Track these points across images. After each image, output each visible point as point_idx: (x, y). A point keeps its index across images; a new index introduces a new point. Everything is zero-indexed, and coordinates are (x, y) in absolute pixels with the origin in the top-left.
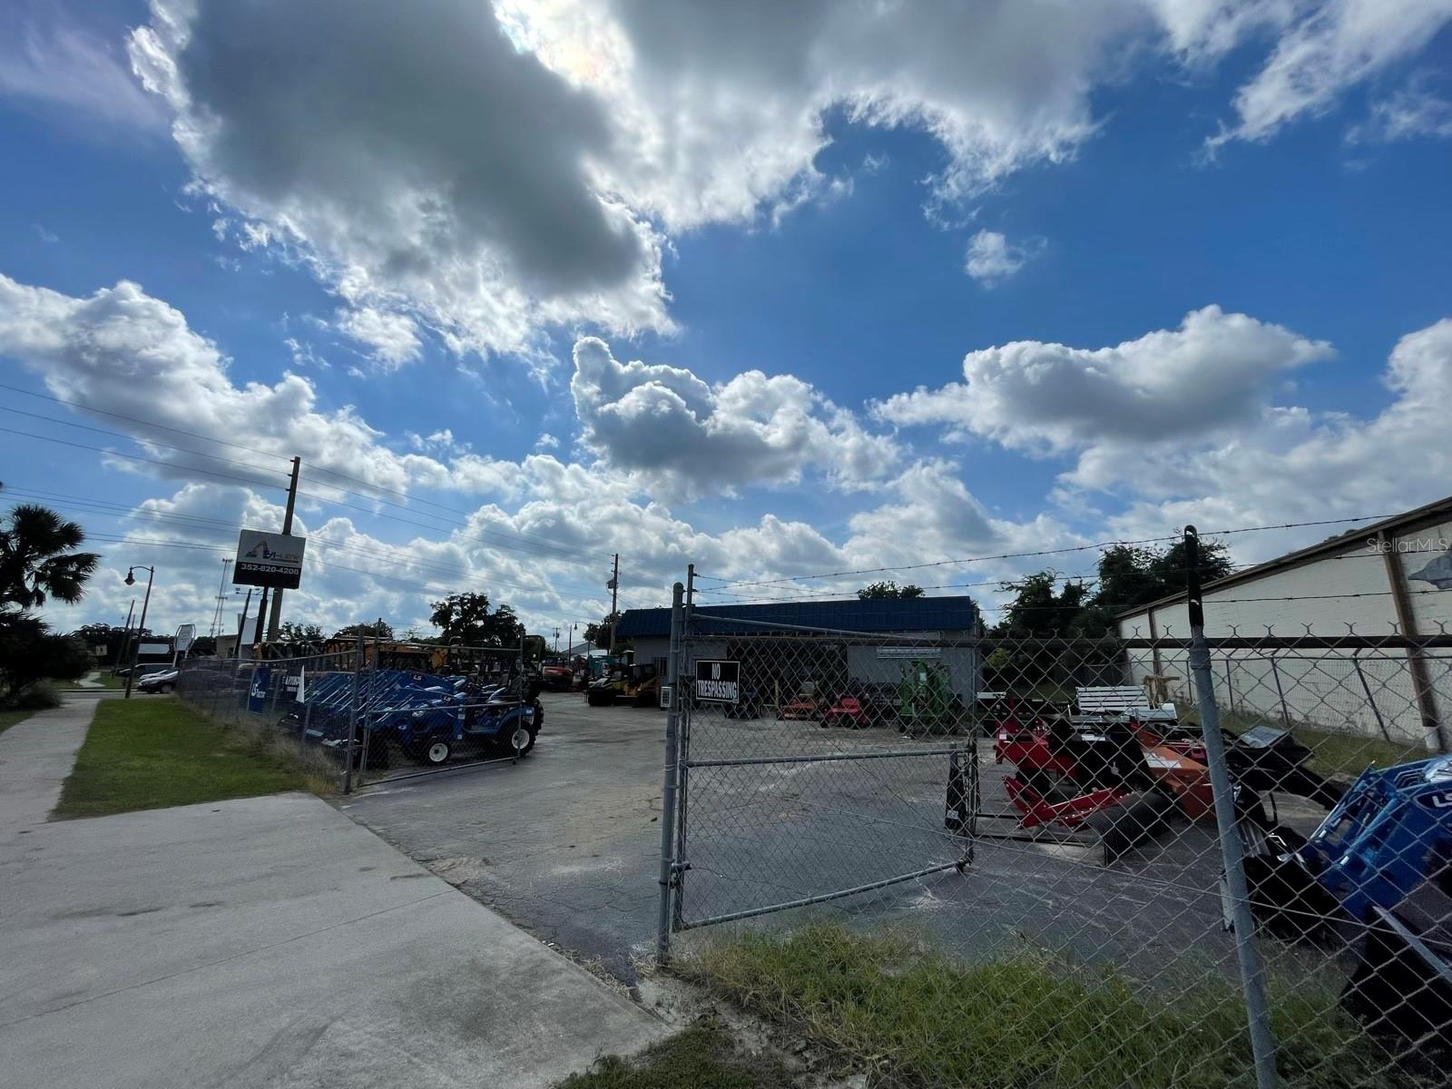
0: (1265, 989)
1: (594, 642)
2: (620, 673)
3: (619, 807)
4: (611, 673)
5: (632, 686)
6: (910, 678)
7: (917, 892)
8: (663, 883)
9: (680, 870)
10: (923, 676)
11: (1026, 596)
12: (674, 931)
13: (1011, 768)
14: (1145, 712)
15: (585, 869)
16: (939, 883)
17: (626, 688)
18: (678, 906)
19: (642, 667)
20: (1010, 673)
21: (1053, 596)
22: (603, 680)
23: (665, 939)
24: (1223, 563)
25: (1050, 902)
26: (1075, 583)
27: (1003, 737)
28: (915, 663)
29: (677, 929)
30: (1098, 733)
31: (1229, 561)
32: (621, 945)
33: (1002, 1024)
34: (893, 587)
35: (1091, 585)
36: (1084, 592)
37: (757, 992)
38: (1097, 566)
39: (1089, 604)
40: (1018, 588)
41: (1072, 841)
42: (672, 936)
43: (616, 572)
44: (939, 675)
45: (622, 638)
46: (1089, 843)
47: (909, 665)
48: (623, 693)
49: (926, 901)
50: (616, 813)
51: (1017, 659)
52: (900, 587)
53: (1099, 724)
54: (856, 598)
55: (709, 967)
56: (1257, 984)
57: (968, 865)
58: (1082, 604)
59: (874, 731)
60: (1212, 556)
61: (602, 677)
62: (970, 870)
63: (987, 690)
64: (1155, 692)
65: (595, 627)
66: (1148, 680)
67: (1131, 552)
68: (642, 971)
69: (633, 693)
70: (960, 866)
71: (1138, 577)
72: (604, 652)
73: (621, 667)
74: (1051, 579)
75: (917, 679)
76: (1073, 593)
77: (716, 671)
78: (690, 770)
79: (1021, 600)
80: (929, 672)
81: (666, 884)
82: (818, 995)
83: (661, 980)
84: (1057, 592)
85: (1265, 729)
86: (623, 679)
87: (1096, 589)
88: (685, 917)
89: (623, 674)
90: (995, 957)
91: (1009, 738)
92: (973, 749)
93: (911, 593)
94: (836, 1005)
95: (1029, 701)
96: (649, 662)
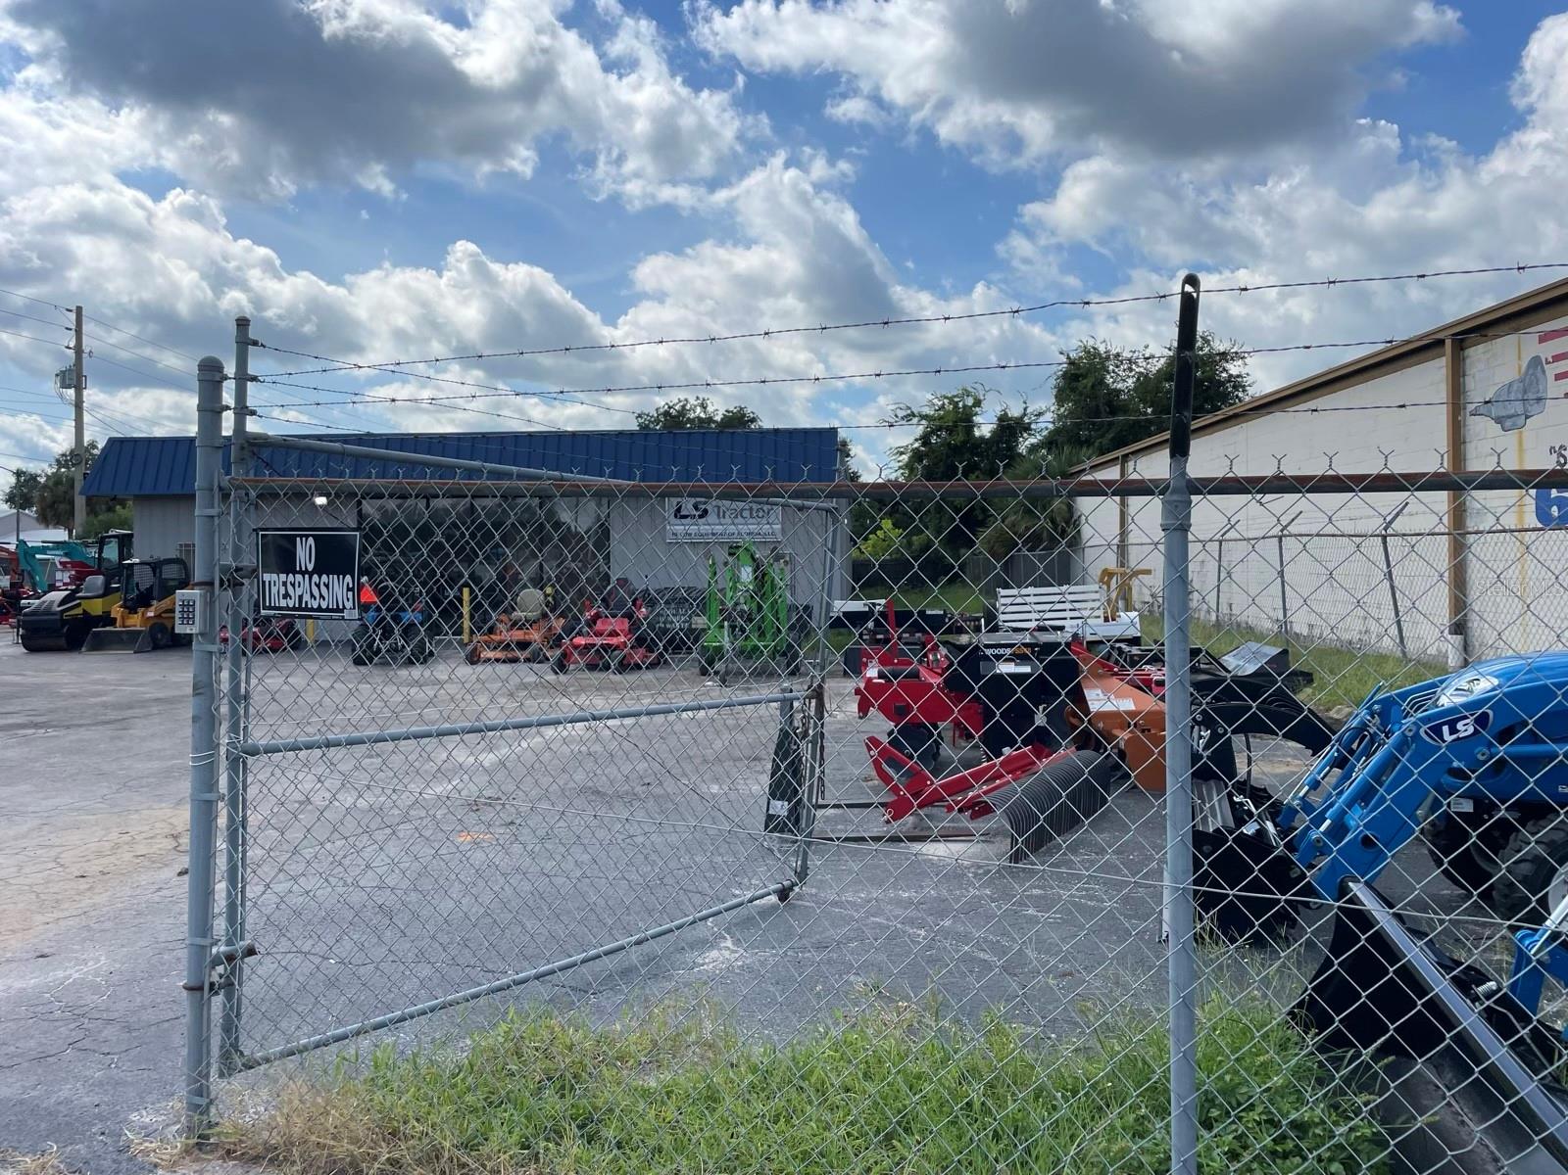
0: (1198, 1012)
1: (31, 512)
2: (100, 579)
3: (100, 854)
4: (79, 579)
5: (131, 608)
6: (723, 579)
7: (704, 944)
8: (194, 989)
9: (230, 958)
10: (747, 574)
11: (933, 432)
12: (221, 1075)
13: (881, 725)
14: (1097, 628)
15: (18, 984)
16: (744, 923)
17: (117, 611)
18: (229, 1027)
19: (156, 566)
20: (897, 567)
21: (977, 433)
22: (56, 596)
23: (200, 1092)
24: (1237, 383)
25: (923, 933)
26: (1015, 412)
27: (872, 672)
28: (733, 550)
29: (228, 1069)
30: (1021, 658)
31: (1248, 380)
32: (101, 1118)
33: (827, 1128)
34: (704, 407)
35: (1040, 414)
36: (1027, 428)
37: (396, 1155)
38: (1053, 382)
39: (1033, 449)
40: (923, 417)
41: (963, 835)
42: (217, 1085)
43: (78, 349)
44: (775, 573)
45: (102, 502)
46: (988, 836)
47: (722, 555)
48: (112, 622)
49: (724, 955)
50: (94, 867)
51: (910, 544)
52: (718, 408)
53: (1026, 645)
54: (633, 426)
55: (297, 1129)
56: (1187, 1005)
57: (797, 889)
58: (1022, 449)
59: (648, 676)
60: (1225, 370)
61: (53, 588)
62: (800, 897)
63: (857, 598)
64: (1114, 595)
65: (33, 478)
66: (1107, 575)
67: (1108, 358)
68: (153, 1158)
69: (136, 622)
70: (783, 894)
71: (1113, 402)
72: (60, 535)
73: (100, 566)
74: (978, 403)
75: (736, 579)
76: (1011, 429)
77: (305, 553)
78: (250, 760)
79: (925, 439)
80: (757, 565)
81: (200, 988)
82: (515, 1138)
83: (196, 1166)
84: (985, 427)
85: (1254, 646)
86: (107, 591)
87: (1045, 425)
88: (248, 1047)
89: (107, 584)
90: (828, 1028)
91: (881, 675)
92: (818, 694)
93: (738, 421)
94: (547, 1149)
95: (922, 614)
96: (173, 554)
